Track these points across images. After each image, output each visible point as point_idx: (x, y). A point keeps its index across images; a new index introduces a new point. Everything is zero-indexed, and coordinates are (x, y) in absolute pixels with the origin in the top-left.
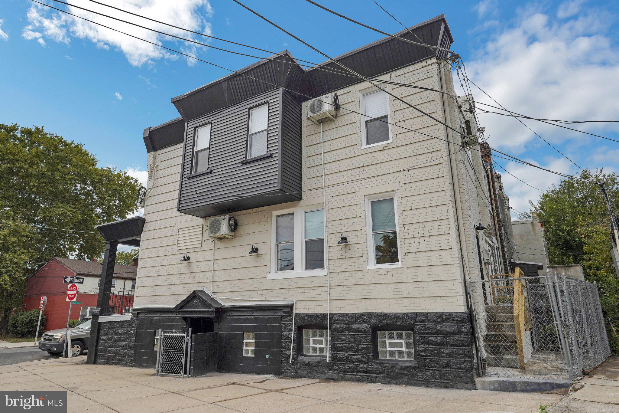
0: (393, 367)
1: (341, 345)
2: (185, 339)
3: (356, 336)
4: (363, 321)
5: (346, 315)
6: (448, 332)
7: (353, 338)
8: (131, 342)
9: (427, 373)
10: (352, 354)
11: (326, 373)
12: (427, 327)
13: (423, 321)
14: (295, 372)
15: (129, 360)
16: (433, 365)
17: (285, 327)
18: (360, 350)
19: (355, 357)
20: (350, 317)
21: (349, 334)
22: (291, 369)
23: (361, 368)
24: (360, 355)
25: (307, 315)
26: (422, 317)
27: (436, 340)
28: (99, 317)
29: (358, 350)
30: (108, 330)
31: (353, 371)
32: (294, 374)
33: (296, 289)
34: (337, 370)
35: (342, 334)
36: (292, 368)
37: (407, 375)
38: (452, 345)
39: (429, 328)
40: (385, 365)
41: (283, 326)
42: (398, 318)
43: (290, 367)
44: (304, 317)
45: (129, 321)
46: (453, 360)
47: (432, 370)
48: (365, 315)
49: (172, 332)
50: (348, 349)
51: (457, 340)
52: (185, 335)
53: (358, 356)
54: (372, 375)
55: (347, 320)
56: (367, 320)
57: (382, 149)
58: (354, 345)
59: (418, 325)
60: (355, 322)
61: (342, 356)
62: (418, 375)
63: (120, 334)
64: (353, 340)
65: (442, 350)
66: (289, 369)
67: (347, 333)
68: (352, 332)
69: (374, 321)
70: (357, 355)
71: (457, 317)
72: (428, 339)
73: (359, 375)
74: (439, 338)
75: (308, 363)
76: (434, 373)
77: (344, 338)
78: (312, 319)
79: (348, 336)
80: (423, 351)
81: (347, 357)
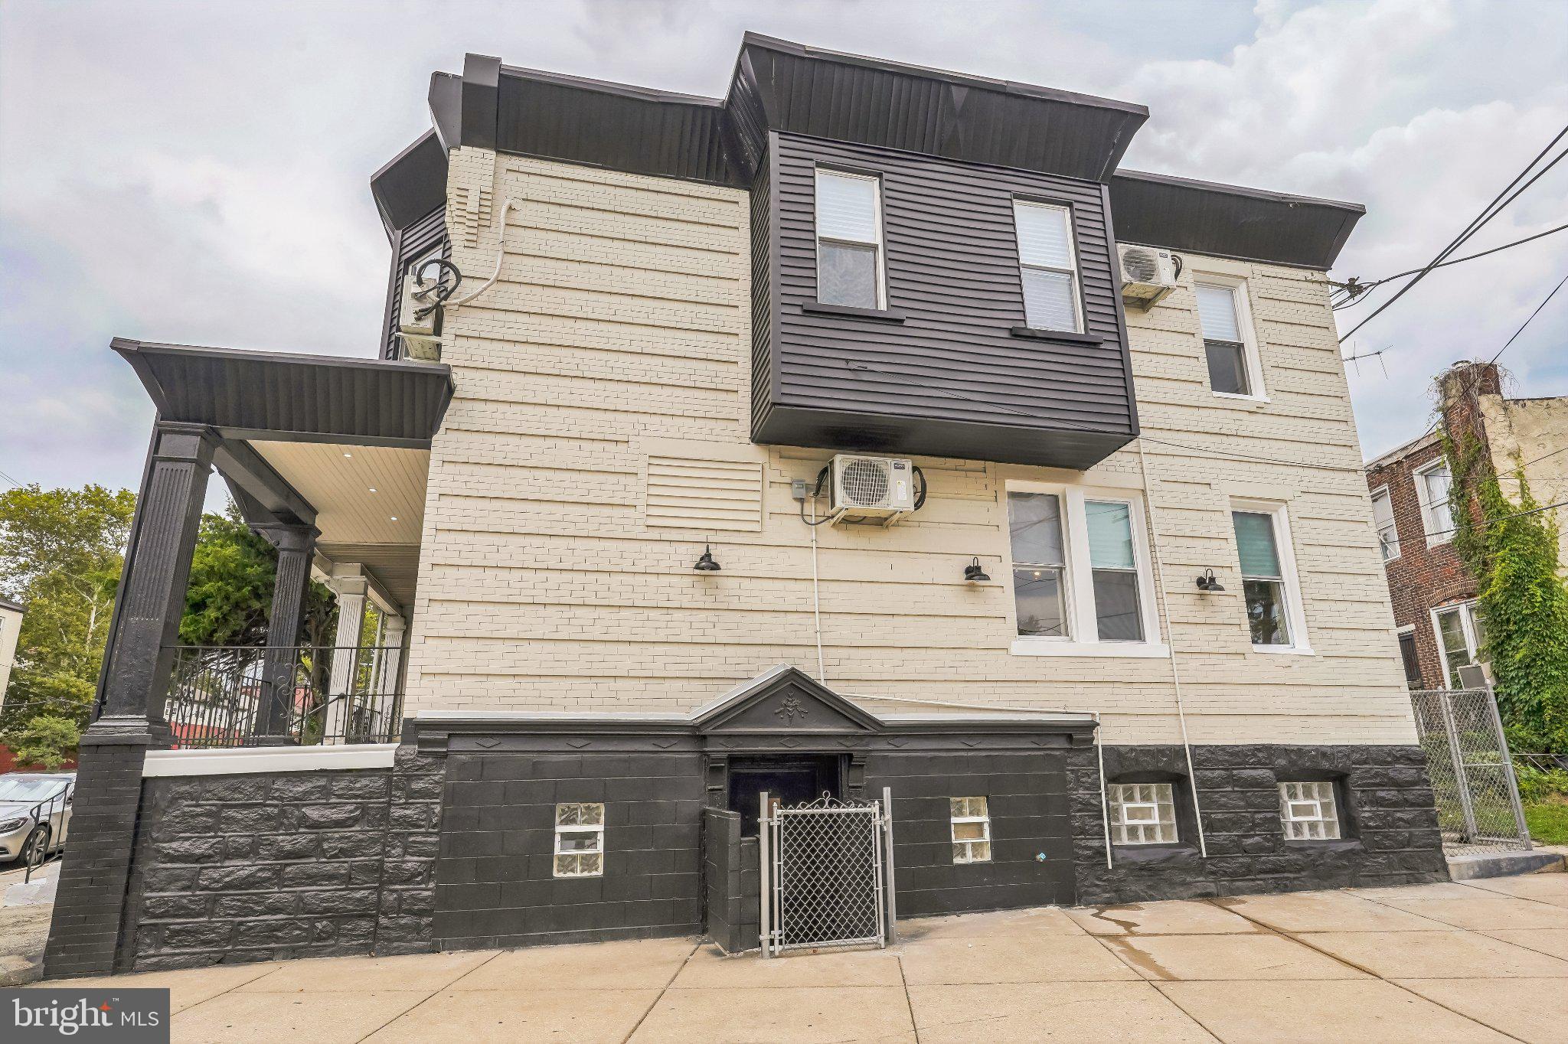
0: (1322, 855)
1: (1219, 816)
2: (877, 821)
3: (1249, 794)
4: (1259, 762)
5: (1223, 748)
6: (1407, 782)
7: (1242, 799)
8: (405, 853)
9: (1380, 860)
10: (1242, 836)
11: (1190, 883)
12: (1373, 772)
13: (1365, 762)
14: (1116, 891)
15: (402, 927)
16: (1387, 843)
17: (1078, 779)
18: (1258, 825)
19: (1250, 841)
20: (1232, 754)
21: (1234, 791)
22: (1103, 884)
23: (1264, 863)
24: (1259, 835)
25: (1132, 749)
26: (1362, 755)
27: (1389, 797)
28: (148, 753)
29: (1255, 825)
30: (219, 812)
31: (1248, 870)
32: (1113, 894)
33: (1092, 685)
34: (1213, 873)
35: (1218, 792)
36: (1104, 881)
37: (1345, 867)
38: (1412, 805)
39: (1377, 775)
40: (1308, 852)
41: (1070, 776)
42: (1324, 755)
43: (1101, 880)
44: (1127, 753)
45: (389, 769)
46: (1416, 831)
47: (1386, 853)
48: (1259, 750)
49: (821, 804)
50: (1235, 824)
51: (1420, 795)
52: (876, 809)
53: (1256, 838)
54: (1286, 875)
55: (1227, 761)
56: (1266, 759)
57: (1254, 409)
58: (1246, 814)
59: (1357, 769)
60: (1243, 765)
61: (1224, 840)
62: (1366, 866)
63: (316, 825)
64: (1242, 803)
65: (1399, 815)
66: (1097, 886)
67: (1230, 789)
68: (1241, 787)
69: (1282, 762)
70: (1253, 836)
71: (1415, 753)
72: (1374, 796)
73: (1261, 880)
74: (1393, 793)
75: (1148, 864)
76: (1388, 857)
77: (1225, 799)
78: (1148, 759)
79: (1233, 796)
80: (1370, 818)
81: (1233, 841)
